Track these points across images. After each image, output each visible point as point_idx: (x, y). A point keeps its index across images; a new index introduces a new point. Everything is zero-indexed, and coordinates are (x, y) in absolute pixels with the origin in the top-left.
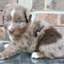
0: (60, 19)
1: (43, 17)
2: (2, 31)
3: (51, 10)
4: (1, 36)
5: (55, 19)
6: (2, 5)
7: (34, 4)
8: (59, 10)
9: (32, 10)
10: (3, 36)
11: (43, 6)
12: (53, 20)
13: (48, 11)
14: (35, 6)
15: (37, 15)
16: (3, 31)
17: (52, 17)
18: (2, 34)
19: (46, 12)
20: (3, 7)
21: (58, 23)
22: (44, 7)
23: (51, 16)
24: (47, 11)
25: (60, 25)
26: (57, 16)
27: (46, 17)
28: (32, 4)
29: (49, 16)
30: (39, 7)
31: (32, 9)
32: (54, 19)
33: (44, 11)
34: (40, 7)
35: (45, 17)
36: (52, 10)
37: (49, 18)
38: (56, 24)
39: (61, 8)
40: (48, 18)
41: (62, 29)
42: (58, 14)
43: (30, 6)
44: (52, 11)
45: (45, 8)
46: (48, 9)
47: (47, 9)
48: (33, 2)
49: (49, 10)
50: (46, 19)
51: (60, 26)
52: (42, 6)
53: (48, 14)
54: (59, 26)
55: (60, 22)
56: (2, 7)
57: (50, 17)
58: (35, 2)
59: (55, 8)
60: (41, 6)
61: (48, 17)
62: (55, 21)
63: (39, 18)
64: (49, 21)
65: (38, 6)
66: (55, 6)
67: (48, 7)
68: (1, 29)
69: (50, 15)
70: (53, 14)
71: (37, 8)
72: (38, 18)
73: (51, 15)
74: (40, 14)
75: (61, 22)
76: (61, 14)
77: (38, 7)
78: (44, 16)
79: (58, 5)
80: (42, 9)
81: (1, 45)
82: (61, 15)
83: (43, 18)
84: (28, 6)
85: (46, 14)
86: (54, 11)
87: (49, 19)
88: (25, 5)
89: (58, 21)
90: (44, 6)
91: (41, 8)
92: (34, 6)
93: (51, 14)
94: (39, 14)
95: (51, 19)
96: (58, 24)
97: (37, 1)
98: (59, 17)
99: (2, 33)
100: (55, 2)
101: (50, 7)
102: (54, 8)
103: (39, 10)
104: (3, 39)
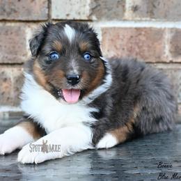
0: (171, 43)
1: (121, 37)
2: (5, 80)
3: (144, 19)
4: (3, 93)
5: (156, 44)
6: (4, 5)
8: (166, 17)
9: (90, 18)
10: (9, 93)
11: (120, 7)
12: (149, 46)
13: (136, 21)
14: (99, 8)
15: (105, 32)
16: (10, 79)
17: (147, 39)
18: (7, 87)
19: (130, 23)
20: (8, 10)
21: (165, 53)
22: (124, 11)
23: (144, 35)
24: (132, 20)
25: (170, 59)
26: (162, 35)
27: (132, 37)
28: (92, 3)
29: (140, 34)
30: (109, 10)
31: (91, 15)
32: (153, 44)
33: (125, 20)
34: (114, 10)
35: (129, 37)
36: (148, 19)
37: (140, 40)
38: (159, 57)
39: (171, 12)
40: (138, 41)
41: (176, 70)
42: (165, 28)
43: (85, 6)
44: (146, 21)
45: (128, 14)
46: (136, 16)
47: (134, 15)
49: (138, 18)
50: (131, 43)
51: (171, 62)
52: (118, 7)
53: (137, 29)
54: (168, 61)
55: (171, 52)
56: (4, 11)
57: (143, 38)
59: (154, 12)
60: (115, 6)
61: (136, 36)
62: (155, 48)
63: (112, 40)
64: (139, 47)
65: (106, 8)
66: (154, 6)
67: (135, 9)
68: (3, 73)
69: (143, 33)
70: (150, 29)
71: (105, 13)
72: (109, 40)
73: (145, 32)
74: (114, 28)
75: (172, 50)
76: (172, 30)
77: (106, 10)
78: (124, 36)
79: (164, 4)
80: (119, 16)
81: (4, 119)
82: (172, 32)
83: (122, 40)
84: (80, 7)
85: (131, 28)
86: (154, 20)
87: (141, 44)
88: (71, 5)
89: (164, 47)
90: (124, 6)
91: (115, 13)
92: (96, 7)
93: (145, 28)
94: (111, 28)
95: (145, 44)
96: (165, 55)
98: (168, 36)
99: (5, 85)
101: (141, 9)
102: (151, 13)
103: (110, 18)
104: (10, 100)
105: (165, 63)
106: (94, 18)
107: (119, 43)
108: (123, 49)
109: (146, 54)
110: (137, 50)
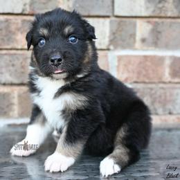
1: (132, 62)
3: (150, 48)
7: (114, 34)
8: (167, 46)
9: (109, 48)
11: (132, 39)
12: (153, 70)
13: (144, 50)
15: (120, 58)
17: (152, 64)
19: (139, 52)
21: (164, 75)
22: (135, 42)
24: (141, 49)
27: (140, 63)
29: (147, 60)
31: (109, 45)
32: (156, 68)
33: (136, 49)
35: (138, 62)
36: (153, 48)
37: (146, 65)
38: (160, 78)
39: (171, 43)
43: (104, 38)
45: (138, 44)
46: (144, 46)
48: (111, 30)
49: (145, 48)
51: (170, 82)
53: (146, 57)
54: (167, 81)
55: (170, 74)
57: (149, 63)
58: (117, 30)
61: (144, 62)
63: (125, 65)
64: (147, 71)
66: (158, 39)
67: (143, 40)
69: (149, 59)
70: (155, 57)
73: (151, 59)
74: (127, 56)
79: (166, 37)
80: (130, 46)
83: (133, 65)
86: (157, 49)
87: (147, 68)
90: (135, 39)
97: (120, 29)
98: (168, 62)
100: (159, 30)
102: (156, 44)
103: (124, 48)
105: (164, 83)
106: (112, 47)
107: (130, 67)
108: (133, 72)
109: (151, 76)
110: (144, 72)
